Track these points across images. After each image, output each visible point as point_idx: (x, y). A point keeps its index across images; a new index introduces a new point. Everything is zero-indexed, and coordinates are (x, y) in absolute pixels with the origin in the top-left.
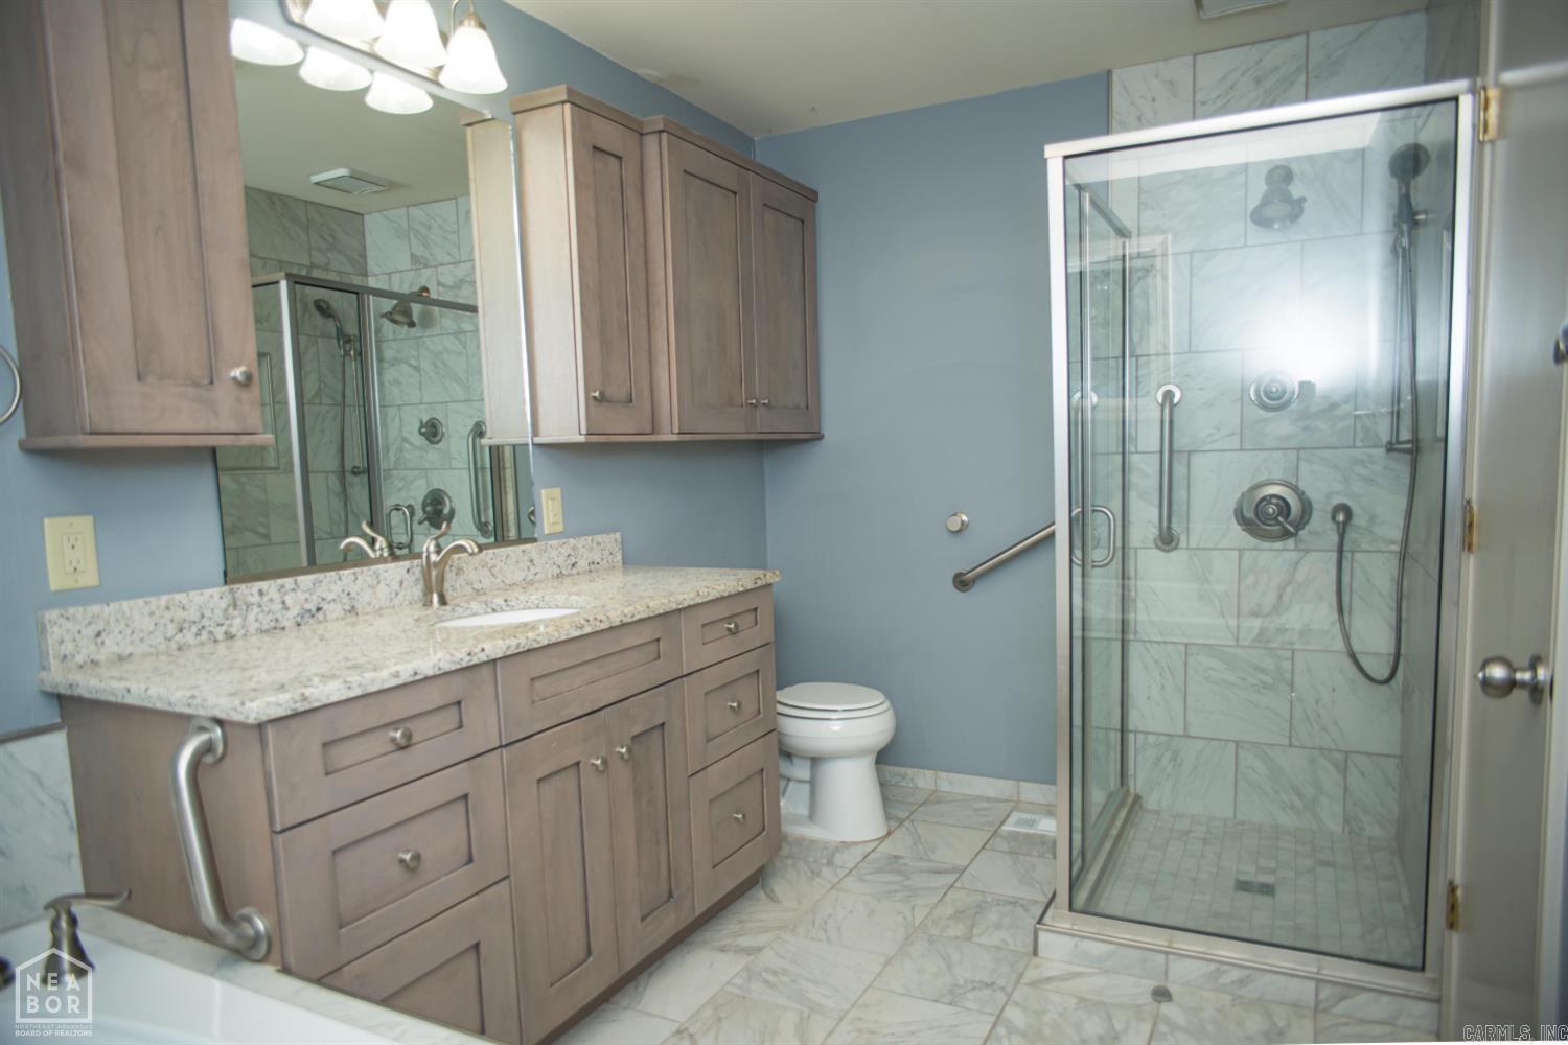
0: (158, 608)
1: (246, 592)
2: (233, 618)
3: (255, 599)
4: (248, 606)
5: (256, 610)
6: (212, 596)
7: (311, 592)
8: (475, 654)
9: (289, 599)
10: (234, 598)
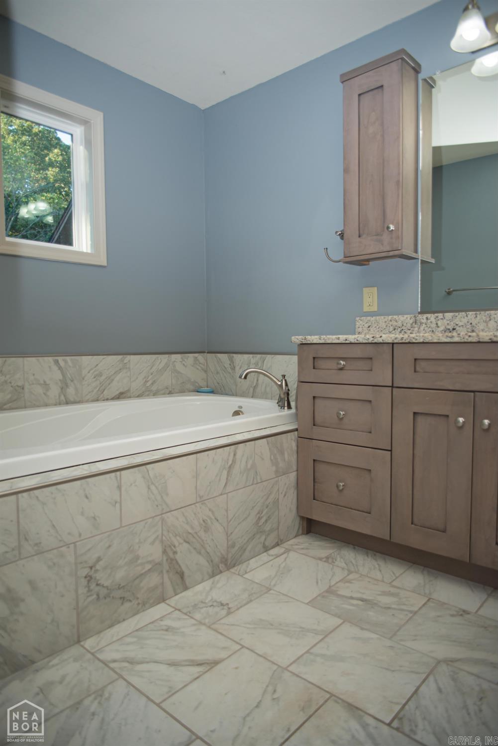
0: (388, 320)
1: (420, 318)
2: (414, 328)
3: (425, 321)
4: (421, 323)
5: (424, 325)
6: (407, 318)
7: (451, 320)
8: (377, 338)
9: (440, 323)
10: (416, 320)
